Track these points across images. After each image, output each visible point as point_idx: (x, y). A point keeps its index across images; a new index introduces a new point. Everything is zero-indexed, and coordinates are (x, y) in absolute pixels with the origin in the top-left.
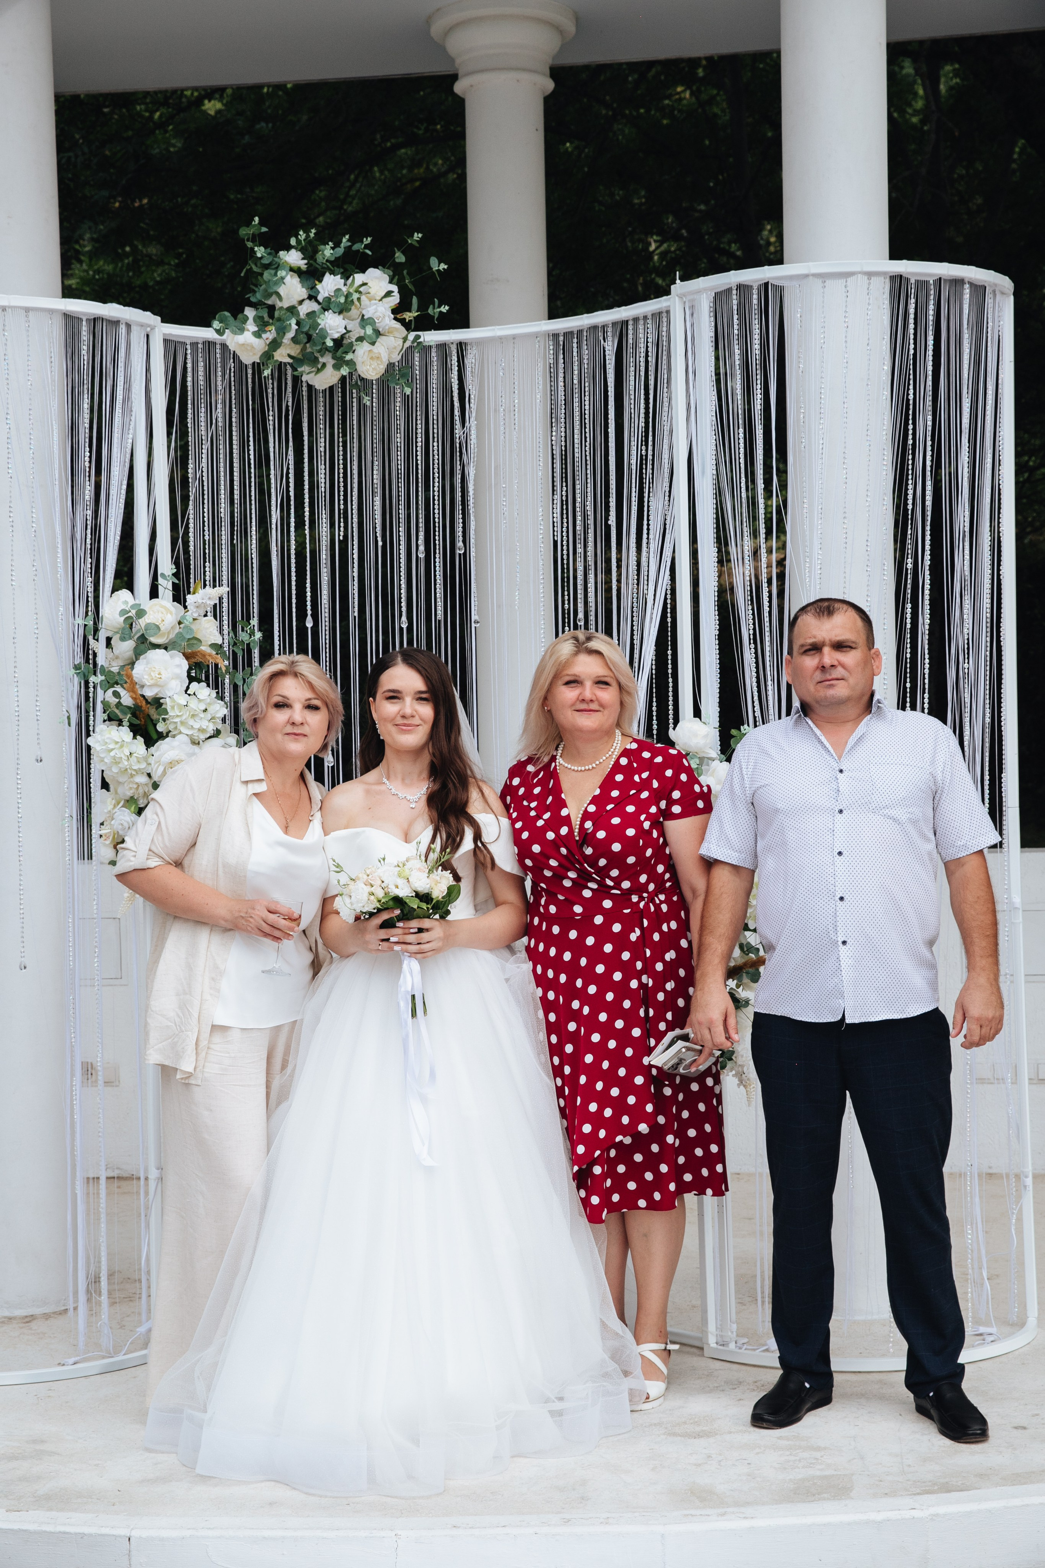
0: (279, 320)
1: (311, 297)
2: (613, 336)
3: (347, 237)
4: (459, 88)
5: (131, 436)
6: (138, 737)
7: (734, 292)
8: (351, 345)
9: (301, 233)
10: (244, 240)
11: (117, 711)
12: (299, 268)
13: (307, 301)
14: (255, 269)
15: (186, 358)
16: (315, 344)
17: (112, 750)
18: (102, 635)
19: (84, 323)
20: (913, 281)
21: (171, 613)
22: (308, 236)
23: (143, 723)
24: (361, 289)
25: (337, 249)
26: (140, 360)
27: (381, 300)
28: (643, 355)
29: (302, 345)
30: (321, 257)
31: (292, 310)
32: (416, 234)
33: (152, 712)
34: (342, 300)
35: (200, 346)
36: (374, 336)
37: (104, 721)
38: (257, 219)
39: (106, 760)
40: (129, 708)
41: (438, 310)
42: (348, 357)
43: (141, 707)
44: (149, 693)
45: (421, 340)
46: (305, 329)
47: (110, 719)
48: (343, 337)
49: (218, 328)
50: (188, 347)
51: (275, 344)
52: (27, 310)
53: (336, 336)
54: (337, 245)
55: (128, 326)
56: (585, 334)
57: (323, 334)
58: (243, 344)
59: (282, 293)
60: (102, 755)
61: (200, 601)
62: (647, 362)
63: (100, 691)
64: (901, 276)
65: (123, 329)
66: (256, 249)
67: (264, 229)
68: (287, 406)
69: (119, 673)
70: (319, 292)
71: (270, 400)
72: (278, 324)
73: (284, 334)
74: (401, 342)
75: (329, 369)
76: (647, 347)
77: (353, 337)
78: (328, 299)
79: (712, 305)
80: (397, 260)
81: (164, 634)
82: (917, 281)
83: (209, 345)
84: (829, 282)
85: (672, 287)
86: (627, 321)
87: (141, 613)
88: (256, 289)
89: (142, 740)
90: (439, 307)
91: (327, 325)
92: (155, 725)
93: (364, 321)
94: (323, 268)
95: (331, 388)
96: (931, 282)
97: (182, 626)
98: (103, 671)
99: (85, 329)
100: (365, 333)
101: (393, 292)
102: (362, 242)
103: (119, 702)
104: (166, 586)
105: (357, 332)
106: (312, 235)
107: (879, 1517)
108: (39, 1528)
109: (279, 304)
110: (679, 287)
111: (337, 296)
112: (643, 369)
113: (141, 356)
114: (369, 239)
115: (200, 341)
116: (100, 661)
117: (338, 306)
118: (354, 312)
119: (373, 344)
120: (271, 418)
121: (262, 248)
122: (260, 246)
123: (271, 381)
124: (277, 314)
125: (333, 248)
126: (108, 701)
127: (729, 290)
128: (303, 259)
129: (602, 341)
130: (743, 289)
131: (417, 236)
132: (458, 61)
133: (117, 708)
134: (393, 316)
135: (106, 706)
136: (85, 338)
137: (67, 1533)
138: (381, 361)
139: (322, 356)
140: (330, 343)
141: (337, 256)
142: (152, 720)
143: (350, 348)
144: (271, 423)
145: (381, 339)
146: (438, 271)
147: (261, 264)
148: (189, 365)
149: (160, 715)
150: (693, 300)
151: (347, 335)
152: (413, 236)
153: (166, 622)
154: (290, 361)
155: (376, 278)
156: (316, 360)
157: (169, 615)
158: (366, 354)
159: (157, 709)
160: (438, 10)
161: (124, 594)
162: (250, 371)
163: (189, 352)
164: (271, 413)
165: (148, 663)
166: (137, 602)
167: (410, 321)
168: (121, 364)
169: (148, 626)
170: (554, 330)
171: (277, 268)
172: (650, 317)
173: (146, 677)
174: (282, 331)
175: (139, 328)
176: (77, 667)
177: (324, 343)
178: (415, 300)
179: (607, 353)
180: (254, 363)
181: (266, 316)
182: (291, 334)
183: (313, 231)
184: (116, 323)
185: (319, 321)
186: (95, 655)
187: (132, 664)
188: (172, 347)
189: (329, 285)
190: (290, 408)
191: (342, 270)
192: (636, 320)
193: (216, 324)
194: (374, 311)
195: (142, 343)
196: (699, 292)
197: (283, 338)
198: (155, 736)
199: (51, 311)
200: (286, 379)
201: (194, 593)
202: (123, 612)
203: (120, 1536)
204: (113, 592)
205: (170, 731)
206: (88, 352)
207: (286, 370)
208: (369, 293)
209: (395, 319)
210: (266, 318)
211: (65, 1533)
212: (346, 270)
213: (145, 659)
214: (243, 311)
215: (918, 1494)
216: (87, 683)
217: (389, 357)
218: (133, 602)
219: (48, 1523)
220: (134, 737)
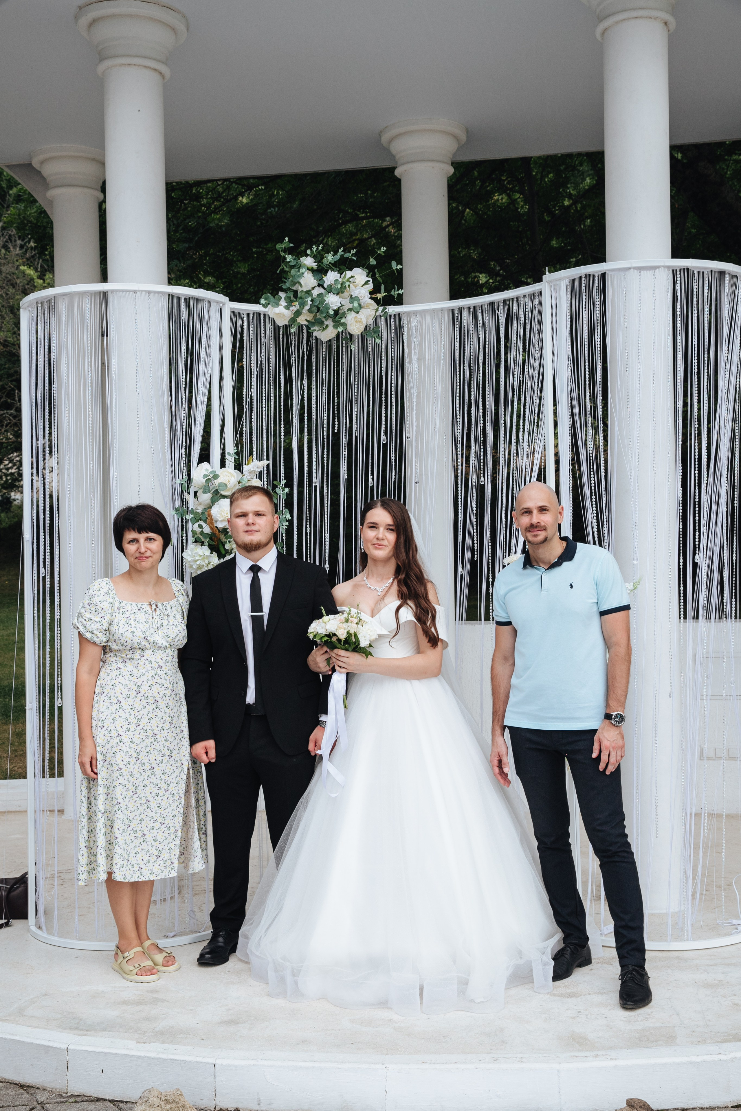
0: (301, 298)
1: (319, 285)
2: (504, 308)
3: (342, 249)
4: (397, 173)
5: (210, 369)
6: (214, 553)
7: (583, 279)
8: (344, 313)
9: (314, 246)
10: (279, 251)
11: (201, 537)
12: (312, 268)
13: (317, 288)
14: (286, 269)
15: (243, 323)
16: (322, 313)
17: (198, 560)
18: (192, 490)
19: (183, 300)
20: (695, 272)
21: (234, 477)
22: (318, 249)
23: (216, 544)
24: (351, 280)
25: (336, 256)
26: (216, 323)
27: (362, 286)
28: (522, 319)
29: (314, 314)
30: (326, 261)
31: (308, 292)
32: (382, 248)
33: (223, 538)
34: (339, 286)
35: (252, 315)
36: (359, 308)
37: (193, 542)
38: (287, 239)
39: (194, 567)
40: (208, 534)
41: (397, 292)
42: (342, 321)
43: (216, 534)
44: (220, 525)
45: (387, 310)
46: (316, 304)
47: (196, 541)
48: (339, 309)
49: (264, 303)
50: (245, 316)
51: (298, 313)
52: (149, 292)
53: (335, 308)
54: (336, 253)
55: (209, 302)
56: (486, 307)
57: (328, 307)
58: (278, 314)
59: (302, 283)
60: (192, 564)
61: (252, 469)
62: (525, 324)
63: (190, 525)
64: (688, 269)
65: (206, 304)
66: (287, 256)
67: (291, 245)
68: (303, 352)
69: (203, 513)
70: (325, 282)
71: (293, 348)
72: (300, 301)
73: (304, 307)
74: (374, 312)
75: (331, 328)
76: (525, 314)
77: (345, 308)
78: (330, 286)
79: (568, 287)
80: (371, 264)
81: (229, 489)
82: (698, 272)
83: (257, 314)
84: (643, 272)
85: (544, 277)
86: (513, 299)
87: (216, 476)
88: (286, 281)
89: (216, 554)
90: (398, 290)
91: (330, 302)
92: (224, 546)
93: (352, 299)
94: (327, 267)
95: (330, 341)
96: (707, 273)
97: (240, 484)
98: (192, 511)
99: (183, 304)
100: (353, 306)
101: (370, 281)
102: (350, 252)
103: (202, 531)
104: (230, 461)
105: (348, 305)
106: (320, 248)
107: (699, 1059)
108: (157, 1056)
109: (300, 289)
110: (548, 277)
111: (336, 284)
112: (522, 328)
113: (216, 321)
114: (355, 250)
115: (252, 313)
116: (191, 506)
117: (336, 290)
118: (346, 294)
119: (358, 312)
120: (293, 359)
121: (290, 256)
122: (289, 254)
123: (293, 337)
124: (299, 295)
125: (333, 255)
126: (195, 531)
127: (580, 278)
128: (314, 262)
129: (497, 311)
130: (589, 277)
131: (383, 249)
132: (397, 157)
133: (201, 535)
134: (370, 296)
135: (194, 533)
136: (184, 310)
137: (175, 1060)
138: (362, 323)
139: (326, 320)
140: (331, 312)
141: (336, 260)
142: (222, 542)
143: (344, 315)
144: (294, 361)
145: (362, 310)
146: (397, 269)
147: (289, 265)
148: (245, 327)
149: (226, 538)
150: (556, 285)
151: (341, 308)
152: (381, 249)
153: (231, 482)
154: (307, 323)
155: (359, 273)
156: (323, 322)
157: (233, 478)
158: (353, 319)
159: (225, 535)
160: (386, 127)
161: (205, 465)
162: (281, 331)
163: (245, 319)
164: (294, 356)
165: (220, 507)
166: (213, 470)
167: (380, 298)
168: (205, 326)
169: (220, 485)
170: (467, 305)
171: (299, 268)
172: (528, 296)
173: (219, 515)
174: (302, 305)
175: (216, 304)
176: (177, 510)
177: (328, 312)
178: (383, 286)
179: (500, 318)
180: (284, 326)
181: (292, 296)
182: (307, 307)
183: (321, 246)
184: (202, 301)
185: (325, 298)
186: (187, 502)
187: (211, 507)
188: (235, 315)
189: (331, 278)
190: (305, 353)
191: (338, 269)
192: (518, 298)
193: (263, 301)
194: (358, 293)
195: (217, 313)
196: (561, 279)
197: (303, 309)
198: (223, 552)
199: (163, 293)
200: (303, 335)
201: (248, 464)
202: (205, 476)
203: (209, 1063)
204: (198, 464)
205: (233, 549)
206: (185, 319)
207: (303, 330)
208: (355, 282)
209: (371, 298)
210: (292, 298)
211: (173, 1060)
212: (340, 269)
213: (218, 504)
214: (278, 294)
215: (720, 1042)
216: (182, 519)
217: (367, 321)
218: (210, 470)
219: (163, 1053)
220: (211, 553)
